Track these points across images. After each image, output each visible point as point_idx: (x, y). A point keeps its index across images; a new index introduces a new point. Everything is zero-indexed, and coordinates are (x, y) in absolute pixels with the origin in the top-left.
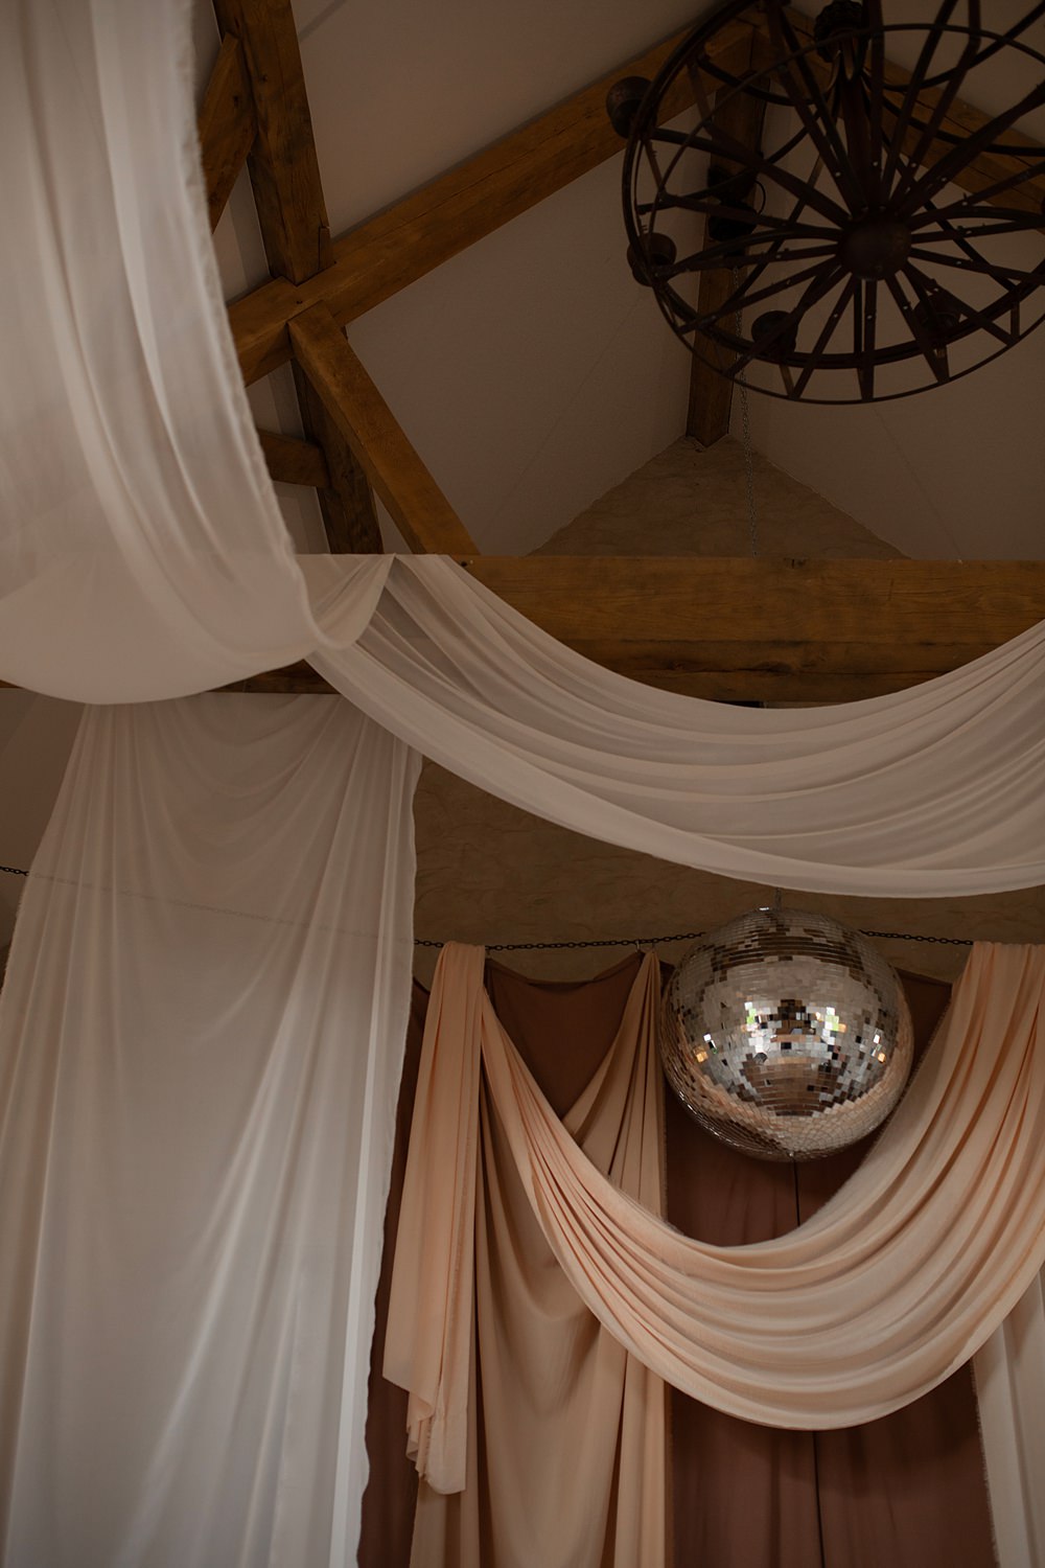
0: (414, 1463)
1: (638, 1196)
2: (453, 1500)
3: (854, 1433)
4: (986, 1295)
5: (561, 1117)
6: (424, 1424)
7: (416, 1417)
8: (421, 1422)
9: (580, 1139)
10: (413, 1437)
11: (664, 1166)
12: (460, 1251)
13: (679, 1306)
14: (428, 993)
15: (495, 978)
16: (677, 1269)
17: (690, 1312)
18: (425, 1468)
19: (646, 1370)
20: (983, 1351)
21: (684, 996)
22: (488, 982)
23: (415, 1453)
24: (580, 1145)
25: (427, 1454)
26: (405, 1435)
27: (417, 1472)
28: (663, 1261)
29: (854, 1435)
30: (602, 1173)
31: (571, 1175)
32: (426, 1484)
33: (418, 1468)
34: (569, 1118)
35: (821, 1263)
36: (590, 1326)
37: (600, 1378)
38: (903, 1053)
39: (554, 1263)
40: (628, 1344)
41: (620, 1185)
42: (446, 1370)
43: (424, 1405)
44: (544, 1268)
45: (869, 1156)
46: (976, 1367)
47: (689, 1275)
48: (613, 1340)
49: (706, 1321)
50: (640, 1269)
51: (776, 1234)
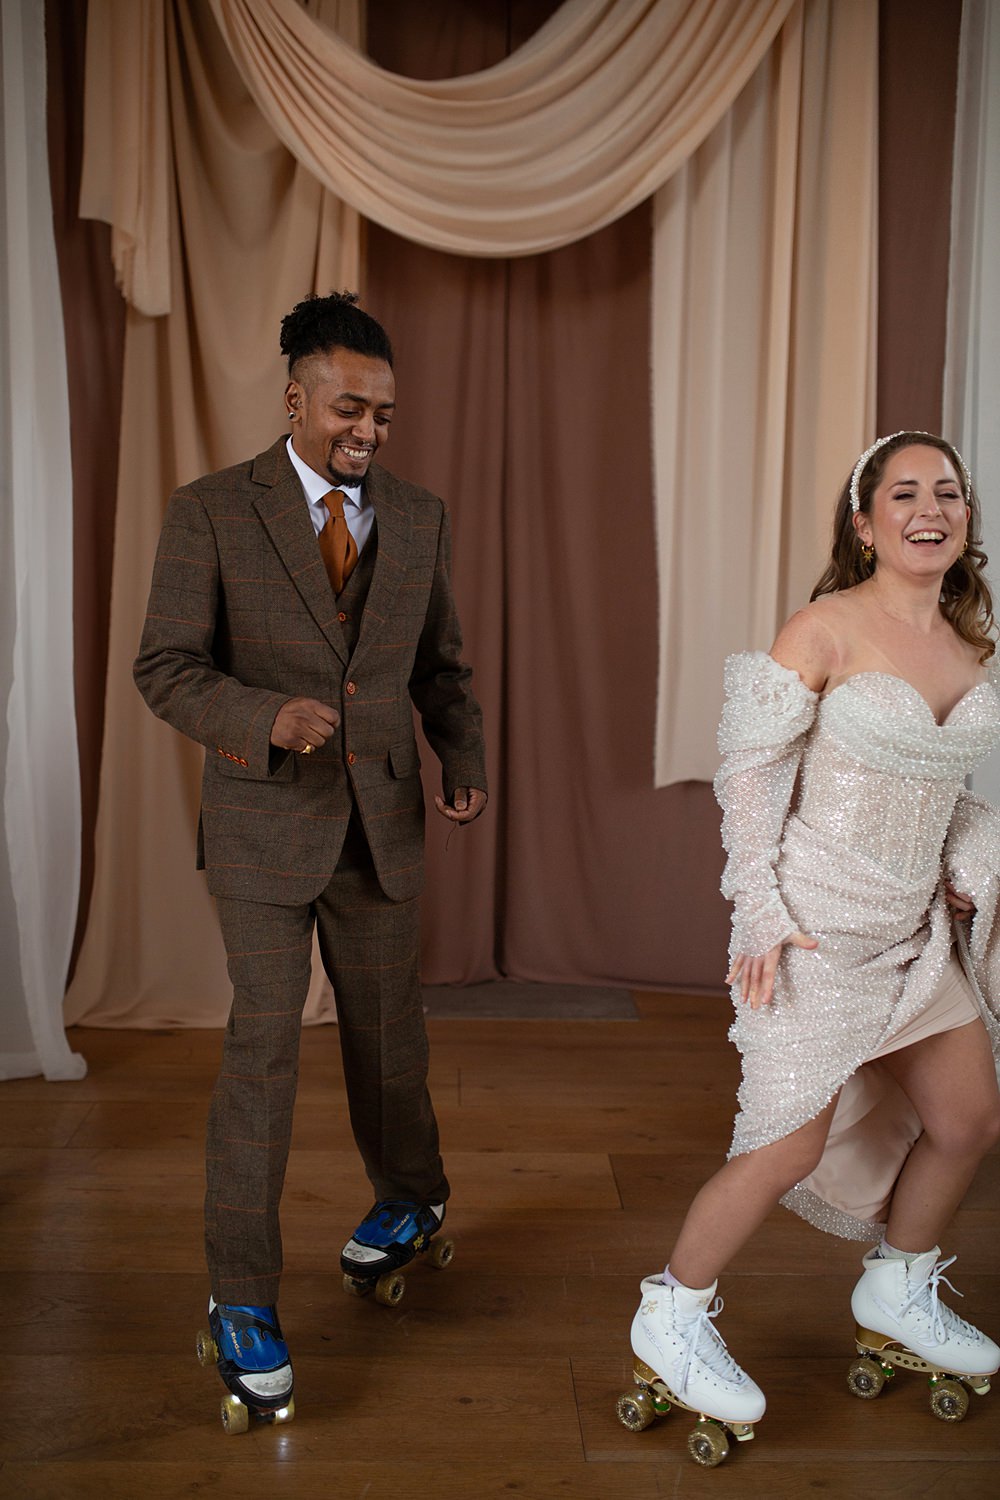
0: (120, 292)
1: (335, 27)
2: (161, 322)
4: (678, 125)
6: (128, 254)
7: (119, 248)
8: (124, 253)
10: (119, 266)
12: (153, 84)
13: (376, 142)
16: (374, 103)
17: (387, 148)
18: (131, 294)
19: (341, 205)
20: (666, 187)
23: (122, 283)
25: (132, 283)
26: (111, 266)
27: (123, 299)
28: (361, 96)
29: (542, 262)
31: (264, 4)
32: (136, 312)
33: (125, 293)
36: (286, 166)
37: (299, 213)
39: (249, 101)
40: (324, 178)
41: (316, 15)
42: (144, 205)
43: (126, 237)
44: (237, 103)
46: (655, 203)
47: (388, 110)
48: (310, 177)
49: (401, 155)
50: (337, 104)
51: (486, 64)
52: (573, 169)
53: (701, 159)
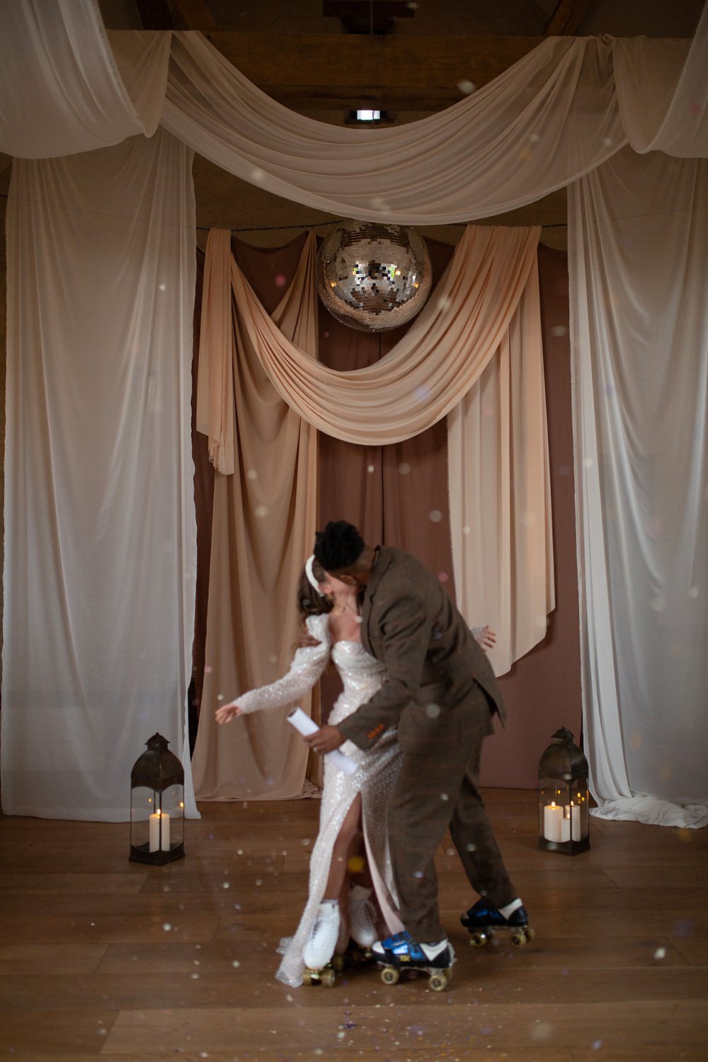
0: (212, 464)
1: (305, 350)
2: (230, 477)
3: (399, 445)
4: (457, 386)
5: (270, 314)
6: (216, 449)
7: (212, 446)
8: (214, 448)
9: (279, 325)
10: (211, 454)
11: (317, 335)
12: (227, 377)
13: (324, 398)
14: (204, 254)
15: (236, 246)
16: (323, 382)
17: (328, 400)
18: (217, 465)
19: (309, 425)
20: (452, 412)
21: (328, 254)
22: (233, 249)
23: (213, 460)
24: (279, 327)
25: (217, 460)
26: (208, 454)
27: (214, 467)
28: (317, 379)
29: (398, 446)
30: (288, 340)
31: (275, 342)
32: (218, 472)
33: (214, 465)
34: (274, 314)
35: (384, 378)
36: (285, 407)
37: (290, 429)
38: (428, 282)
39: (268, 380)
40: (301, 414)
41: (297, 346)
42: (223, 428)
43: (215, 441)
44: (263, 383)
45: (410, 329)
46: (448, 419)
47: (328, 384)
48: (294, 413)
49: (334, 403)
50: (306, 382)
51: (369, 364)
52: (411, 407)
53: (467, 399)
